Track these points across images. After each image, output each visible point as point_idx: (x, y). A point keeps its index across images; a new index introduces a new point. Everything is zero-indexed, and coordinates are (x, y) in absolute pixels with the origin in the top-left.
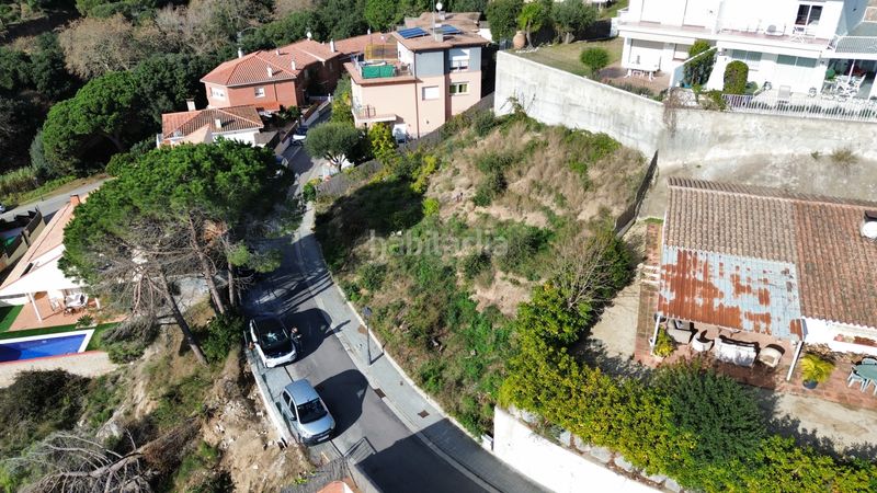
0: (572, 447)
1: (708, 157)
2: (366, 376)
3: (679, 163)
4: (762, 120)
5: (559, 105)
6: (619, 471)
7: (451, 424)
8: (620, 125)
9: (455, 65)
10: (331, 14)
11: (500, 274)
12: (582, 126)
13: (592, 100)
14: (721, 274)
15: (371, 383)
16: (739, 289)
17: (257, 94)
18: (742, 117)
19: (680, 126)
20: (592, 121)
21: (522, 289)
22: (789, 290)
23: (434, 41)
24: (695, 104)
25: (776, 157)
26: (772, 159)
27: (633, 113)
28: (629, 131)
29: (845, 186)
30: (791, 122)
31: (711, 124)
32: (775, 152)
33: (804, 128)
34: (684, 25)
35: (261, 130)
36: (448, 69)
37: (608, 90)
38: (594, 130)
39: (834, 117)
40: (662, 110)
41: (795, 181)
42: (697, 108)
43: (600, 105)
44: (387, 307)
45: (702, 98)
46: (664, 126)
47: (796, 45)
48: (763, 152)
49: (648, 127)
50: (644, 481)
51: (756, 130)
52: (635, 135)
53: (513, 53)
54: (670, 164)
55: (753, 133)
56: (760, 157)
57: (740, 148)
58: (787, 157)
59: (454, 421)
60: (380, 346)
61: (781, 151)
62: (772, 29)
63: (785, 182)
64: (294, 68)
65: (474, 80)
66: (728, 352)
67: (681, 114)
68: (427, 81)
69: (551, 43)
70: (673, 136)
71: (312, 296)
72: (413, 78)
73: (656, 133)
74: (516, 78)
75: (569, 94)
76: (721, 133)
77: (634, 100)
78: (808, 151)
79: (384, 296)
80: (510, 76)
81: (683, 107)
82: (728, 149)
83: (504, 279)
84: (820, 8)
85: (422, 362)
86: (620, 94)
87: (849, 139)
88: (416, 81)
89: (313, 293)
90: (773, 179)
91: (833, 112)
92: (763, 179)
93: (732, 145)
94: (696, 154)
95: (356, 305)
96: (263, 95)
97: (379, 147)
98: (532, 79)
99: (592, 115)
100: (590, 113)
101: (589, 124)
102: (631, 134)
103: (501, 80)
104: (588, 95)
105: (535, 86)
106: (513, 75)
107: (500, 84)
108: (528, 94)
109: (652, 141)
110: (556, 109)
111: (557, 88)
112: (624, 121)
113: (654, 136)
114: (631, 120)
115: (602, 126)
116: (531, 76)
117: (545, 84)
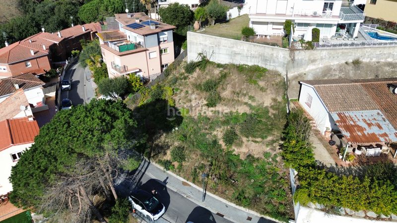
0: (347, 214)
1: (307, 70)
2: (206, 208)
3: (296, 73)
4: (328, 51)
5: (228, 54)
6: (370, 218)
7: (265, 219)
8: (265, 60)
9: (161, 40)
10: (39, 17)
11: (244, 139)
12: (242, 63)
13: (248, 51)
14: (359, 120)
15: (212, 211)
16: (369, 125)
17: (27, 66)
18: (320, 51)
19: (296, 58)
20: (249, 60)
21: (260, 144)
22: (385, 121)
23: (151, 30)
24: (301, 48)
25: (333, 66)
26: (332, 67)
27: (272, 54)
28: (270, 63)
29: (360, 74)
30: (338, 51)
31: (308, 56)
32: (332, 64)
33: (343, 53)
34: (276, 14)
35: (44, 87)
36: (159, 42)
37: (257, 46)
38: (250, 64)
39: (352, 47)
40: (289, 52)
41: (343, 75)
42: (302, 50)
43: (253, 53)
44: (195, 169)
45: (304, 45)
46: (289, 59)
47: (328, 19)
48: (328, 64)
49: (281, 59)
50: (383, 219)
51: (325, 56)
52: (274, 64)
53: (195, 31)
54: (292, 74)
55: (324, 57)
56: (327, 66)
57: (319, 64)
58: (337, 65)
59: (268, 218)
60: (202, 190)
61: (334, 63)
62: (315, 13)
63: (340, 75)
64: (45, 49)
65: (170, 46)
66: (371, 152)
67: (297, 53)
68: (151, 50)
69: (207, 25)
70: (293, 63)
71: (144, 173)
72: (144, 49)
73: (286, 62)
74: (200, 44)
75: (234, 49)
76: (312, 59)
77: (273, 49)
78: (344, 62)
79: (189, 164)
80: (197, 43)
81: (297, 50)
82: (315, 65)
83: (248, 141)
84: (333, 3)
85: (231, 192)
86: (265, 47)
87: (358, 55)
88: (145, 50)
89: (143, 171)
90: (335, 75)
91: (352, 44)
92: (331, 75)
93: (317, 63)
94: (302, 69)
95: (174, 172)
96: (30, 66)
97: (136, 86)
98: (211, 44)
99: (249, 57)
100: (247, 57)
101: (247, 61)
102: (271, 64)
103: (191, 45)
104: (245, 49)
105: (212, 47)
106: (199, 43)
107: (191, 47)
108: (208, 51)
109: (283, 66)
110: (227, 57)
111: (226, 47)
112: (267, 59)
113: (284, 64)
114: (271, 58)
115: (254, 62)
116: (210, 42)
117: (219, 45)
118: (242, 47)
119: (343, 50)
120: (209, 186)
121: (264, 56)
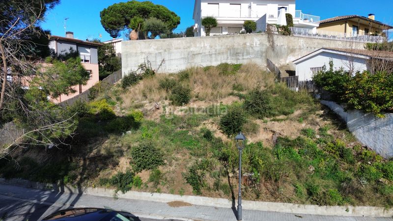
1: (288, 62)
4: (304, 40)
5: (184, 58)
11: (257, 121)
13: (211, 47)
18: (297, 39)
19: (276, 44)
21: (288, 121)
24: (277, 33)
31: (287, 43)
38: (216, 64)
42: (279, 35)
45: (280, 30)
49: (257, 48)
51: (303, 45)
60: (223, 202)
65: (94, 69)
67: (275, 37)
70: (273, 50)
75: (192, 49)
76: (291, 48)
77: (245, 37)
80: (136, 53)
82: (294, 56)
83: (265, 122)
93: (295, 53)
94: (283, 60)
98: (157, 49)
99: (213, 56)
100: (211, 55)
101: (211, 62)
102: (245, 57)
103: (127, 58)
104: (207, 45)
105: (160, 53)
106: (139, 52)
107: (127, 61)
108: (154, 60)
109: (261, 56)
110: (182, 62)
111: (180, 48)
112: (239, 51)
113: (262, 52)
114: (244, 48)
115: (221, 61)
116: (156, 47)
117: (169, 49)
118: (203, 44)
119: (318, 40)
120: (236, 190)
121: (234, 49)
